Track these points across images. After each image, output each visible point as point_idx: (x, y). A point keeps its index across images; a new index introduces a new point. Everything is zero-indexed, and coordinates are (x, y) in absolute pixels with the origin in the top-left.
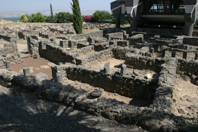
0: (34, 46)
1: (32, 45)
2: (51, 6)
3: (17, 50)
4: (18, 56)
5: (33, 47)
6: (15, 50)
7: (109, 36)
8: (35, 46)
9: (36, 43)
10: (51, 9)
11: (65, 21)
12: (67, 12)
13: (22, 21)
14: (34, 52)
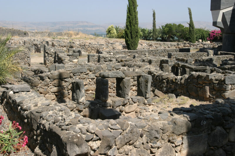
0: (49, 56)
1: (46, 54)
2: (154, 14)
3: (29, 57)
4: (28, 64)
5: (47, 57)
6: (27, 57)
7: (171, 56)
8: (51, 55)
9: (51, 53)
10: (154, 19)
11: (176, 38)
12: (178, 24)
13: (108, 36)
14: (48, 62)
